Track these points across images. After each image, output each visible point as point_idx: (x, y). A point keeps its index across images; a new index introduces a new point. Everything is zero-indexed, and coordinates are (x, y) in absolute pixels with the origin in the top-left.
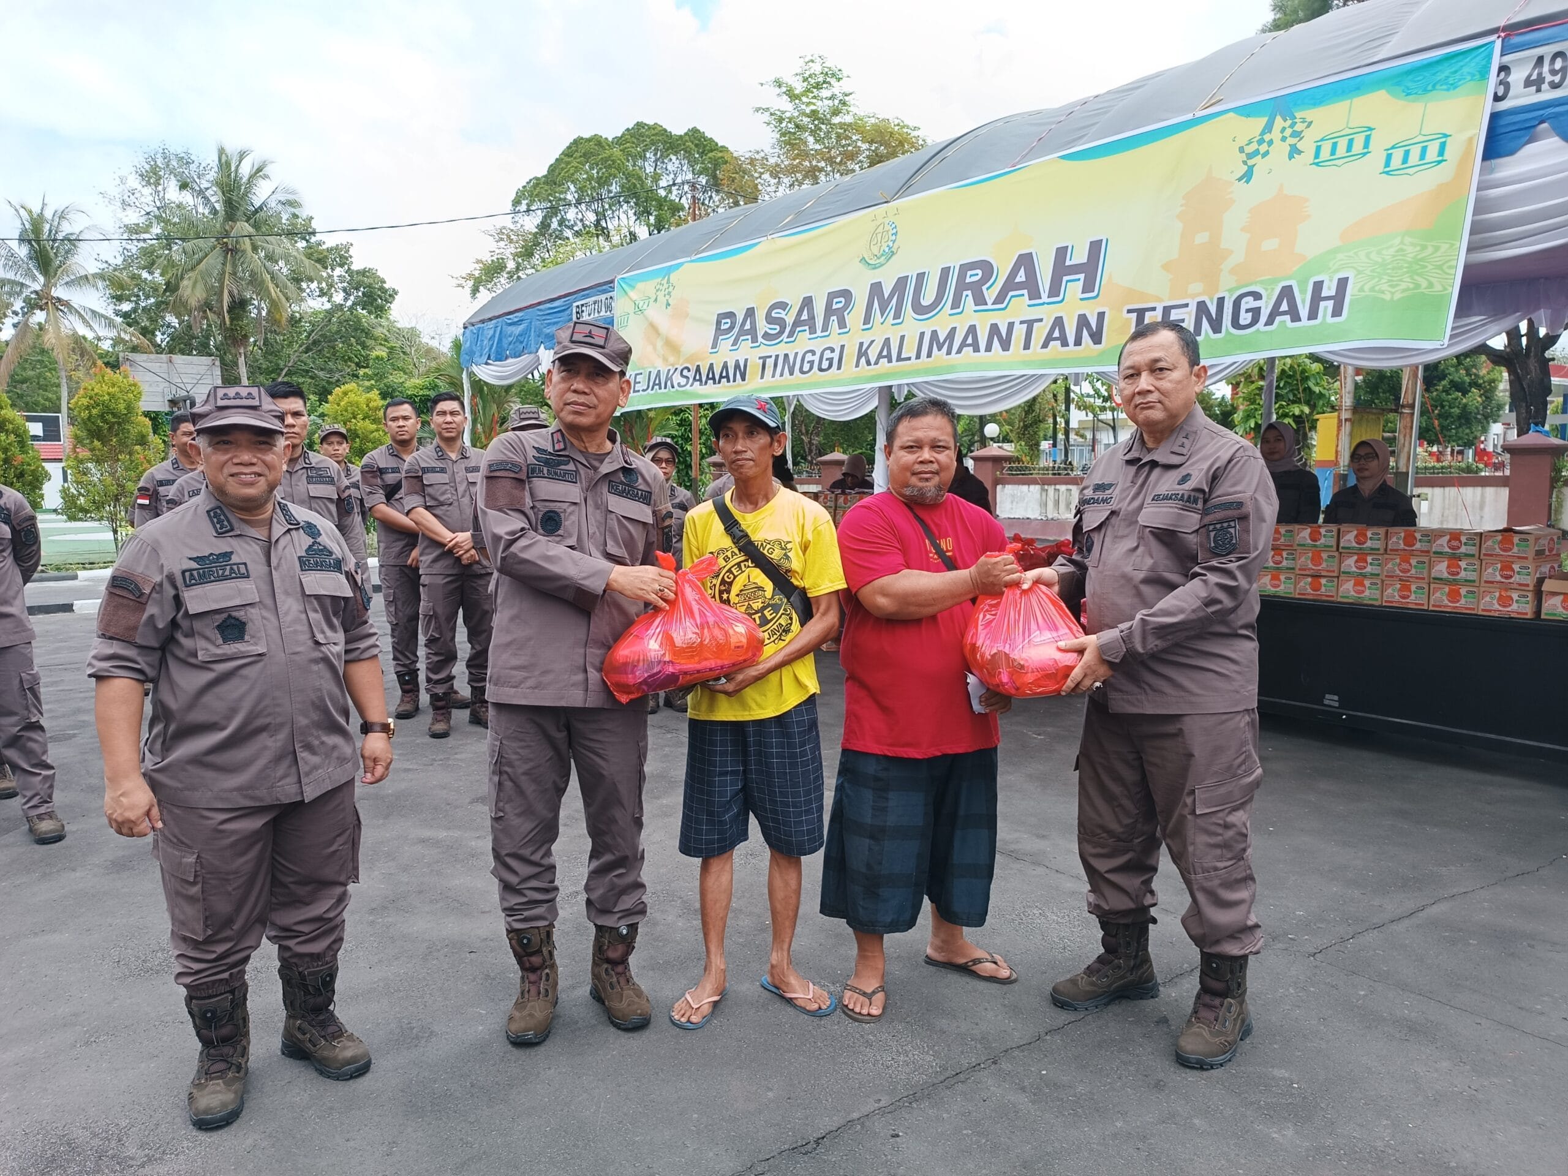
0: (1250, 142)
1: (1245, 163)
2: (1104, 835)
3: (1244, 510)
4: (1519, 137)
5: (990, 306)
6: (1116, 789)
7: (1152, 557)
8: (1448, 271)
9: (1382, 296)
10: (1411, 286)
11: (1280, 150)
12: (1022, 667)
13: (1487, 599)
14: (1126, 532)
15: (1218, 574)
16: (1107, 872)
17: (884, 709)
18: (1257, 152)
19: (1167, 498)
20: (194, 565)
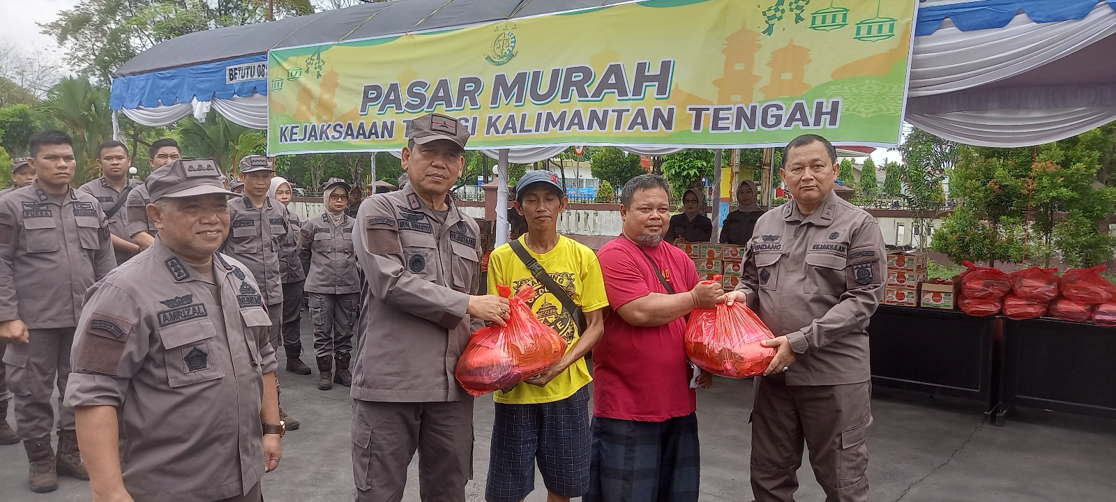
0: (770, 9)
1: (767, 22)
2: (770, 465)
3: (875, 256)
4: (935, 25)
5: (589, 99)
6: (780, 434)
7: (817, 286)
8: (899, 102)
9: (861, 115)
10: (878, 110)
11: (789, 17)
12: (742, 358)
13: (890, 295)
14: (794, 268)
15: (862, 296)
16: (771, 490)
17: (631, 388)
18: (774, 16)
19: (823, 247)
20: (165, 308)
